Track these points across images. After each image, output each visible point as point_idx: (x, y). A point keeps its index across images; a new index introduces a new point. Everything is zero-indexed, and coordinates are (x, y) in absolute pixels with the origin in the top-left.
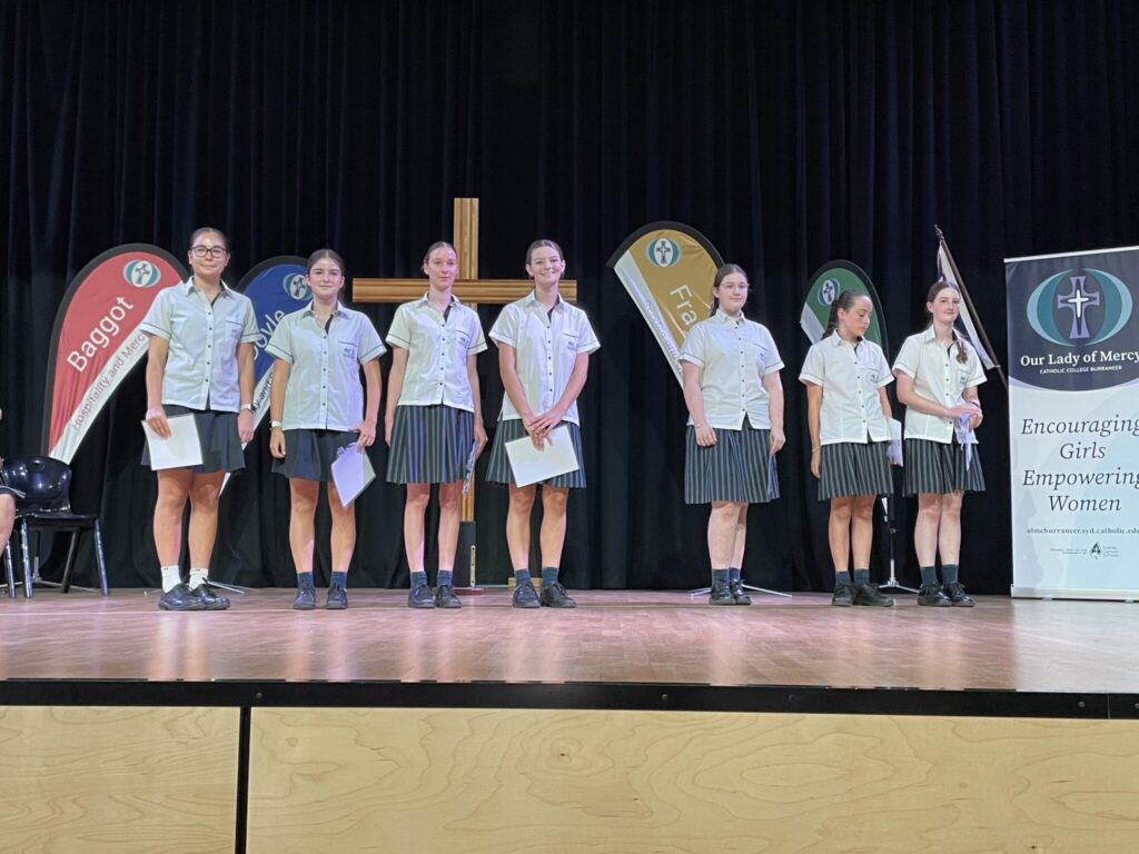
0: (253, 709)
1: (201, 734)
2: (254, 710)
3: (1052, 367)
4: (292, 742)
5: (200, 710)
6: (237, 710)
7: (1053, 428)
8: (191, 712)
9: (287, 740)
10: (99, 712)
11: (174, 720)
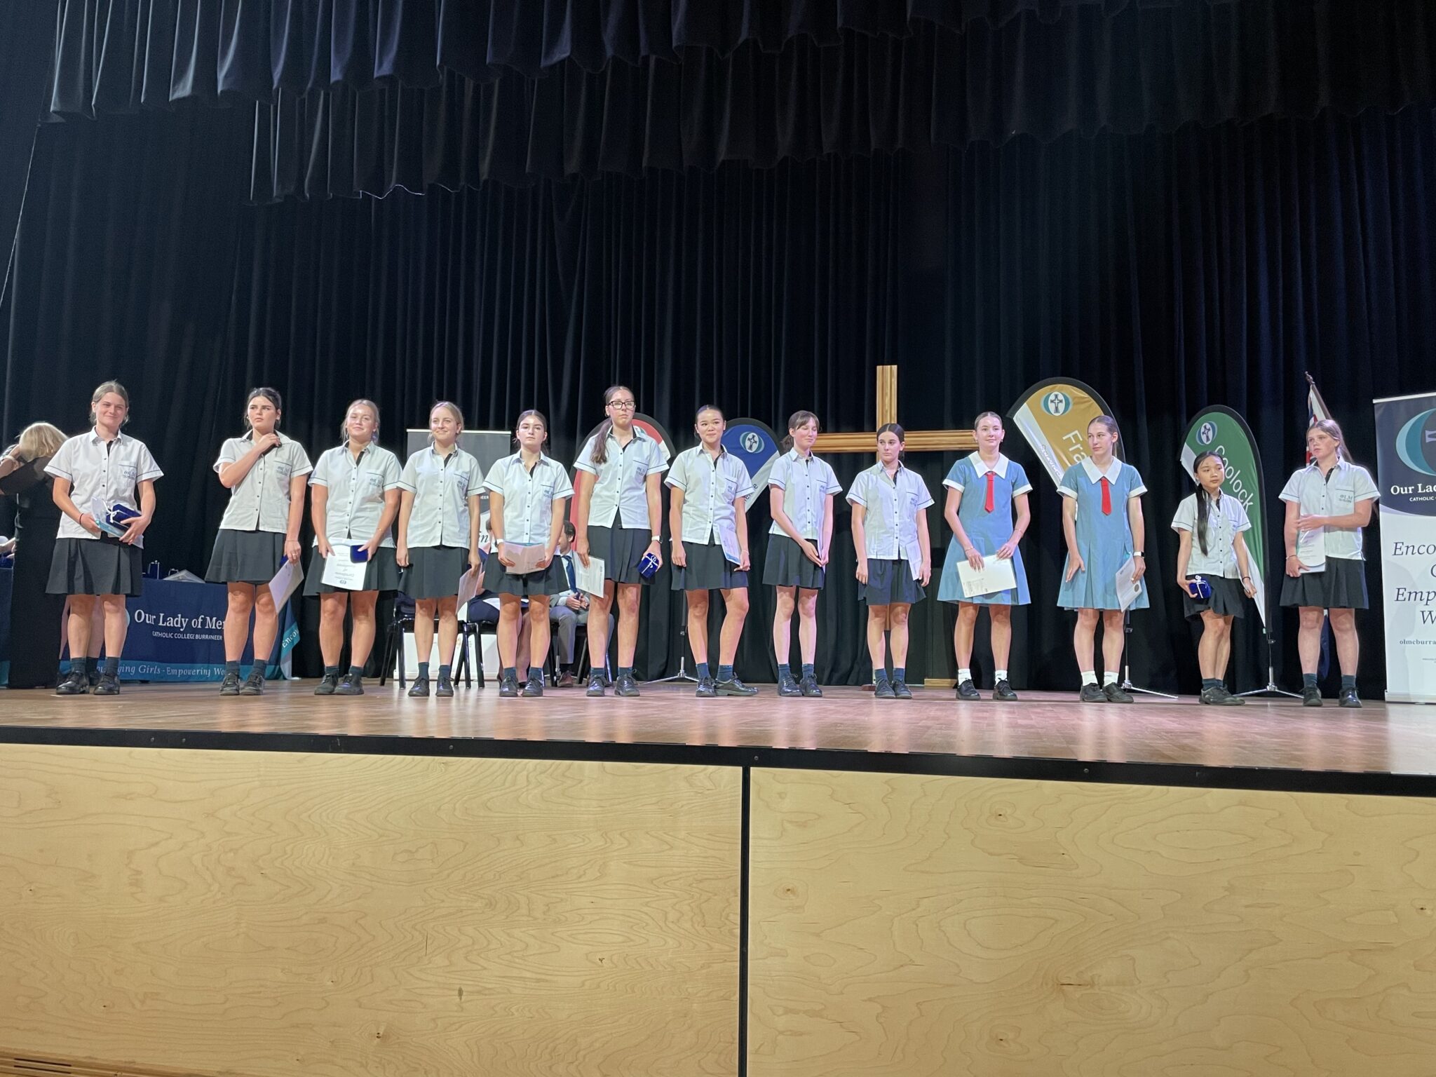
0: (751, 768)
1: (714, 788)
2: (754, 771)
3: (1421, 495)
4: (781, 795)
5: (712, 768)
6: (740, 769)
7: (1423, 550)
8: (705, 769)
9: (778, 794)
10: (637, 768)
11: (692, 775)
